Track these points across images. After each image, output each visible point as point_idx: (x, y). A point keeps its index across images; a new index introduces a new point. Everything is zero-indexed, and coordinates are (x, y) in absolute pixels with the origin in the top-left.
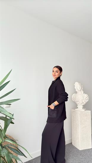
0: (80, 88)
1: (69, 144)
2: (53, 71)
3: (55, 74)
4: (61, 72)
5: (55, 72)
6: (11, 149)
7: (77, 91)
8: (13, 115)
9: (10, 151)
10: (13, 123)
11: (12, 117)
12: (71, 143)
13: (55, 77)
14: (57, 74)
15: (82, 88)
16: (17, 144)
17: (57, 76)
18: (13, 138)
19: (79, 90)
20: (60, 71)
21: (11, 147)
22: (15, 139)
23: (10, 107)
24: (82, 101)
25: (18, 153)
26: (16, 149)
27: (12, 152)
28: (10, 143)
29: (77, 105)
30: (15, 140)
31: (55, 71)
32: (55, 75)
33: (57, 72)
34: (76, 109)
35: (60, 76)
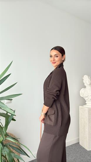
1: (76, 143)
2: (51, 56)
3: (54, 60)
4: (63, 55)
5: (53, 57)
6: (13, 147)
7: (86, 86)
8: (14, 111)
9: (12, 149)
10: (15, 120)
11: (13, 113)
12: (79, 143)
13: (55, 65)
16: (19, 143)
17: (58, 63)
18: (14, 136)
21: (13, 145)
22: (17, 137)
23: (11, 102)
25: (20, 152)
26: (19, 148)
27: (14, 151)
28: (12, 142)
30: (17, 139)
33: (57, 57)
34: (84, 106)
35: (63, 61)
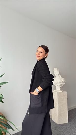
0: (59, 73)
3: (39, 54)
7: (56, 76)
9: (0, 125)
10: (3, 102)
14: (41, 54)
15: (59, 72)
19: (58, 74)
20: (45, 52)
24: (60, 84)
25: (7, 127)
26: (6, 123)
27: (2, 126)
28: (0, 118)
29: (56, 87)
31: (39, 51)
32: (39, 56)
33: (42, 53)
34: (55, 91)
